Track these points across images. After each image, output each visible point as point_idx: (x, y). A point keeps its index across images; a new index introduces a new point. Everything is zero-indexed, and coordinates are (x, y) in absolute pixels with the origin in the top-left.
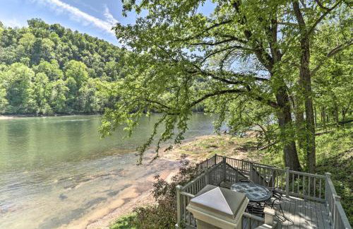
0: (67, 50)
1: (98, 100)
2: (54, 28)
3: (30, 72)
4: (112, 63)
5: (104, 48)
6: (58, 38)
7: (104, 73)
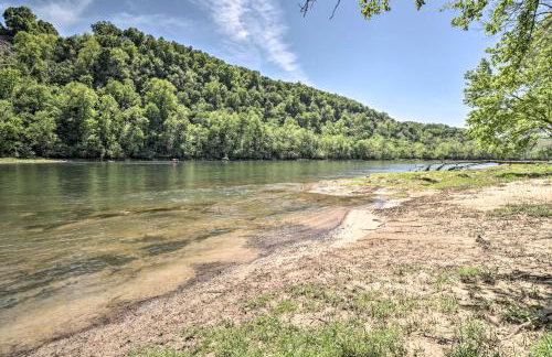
0: (147, 65)
1: (192, 138)
2: (129, 33)
3: (91, 95)
4: (214, 84)
5: (202, 62)
6: (135, 48)
7: (201, 99)
